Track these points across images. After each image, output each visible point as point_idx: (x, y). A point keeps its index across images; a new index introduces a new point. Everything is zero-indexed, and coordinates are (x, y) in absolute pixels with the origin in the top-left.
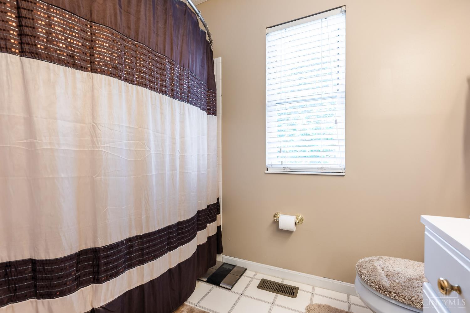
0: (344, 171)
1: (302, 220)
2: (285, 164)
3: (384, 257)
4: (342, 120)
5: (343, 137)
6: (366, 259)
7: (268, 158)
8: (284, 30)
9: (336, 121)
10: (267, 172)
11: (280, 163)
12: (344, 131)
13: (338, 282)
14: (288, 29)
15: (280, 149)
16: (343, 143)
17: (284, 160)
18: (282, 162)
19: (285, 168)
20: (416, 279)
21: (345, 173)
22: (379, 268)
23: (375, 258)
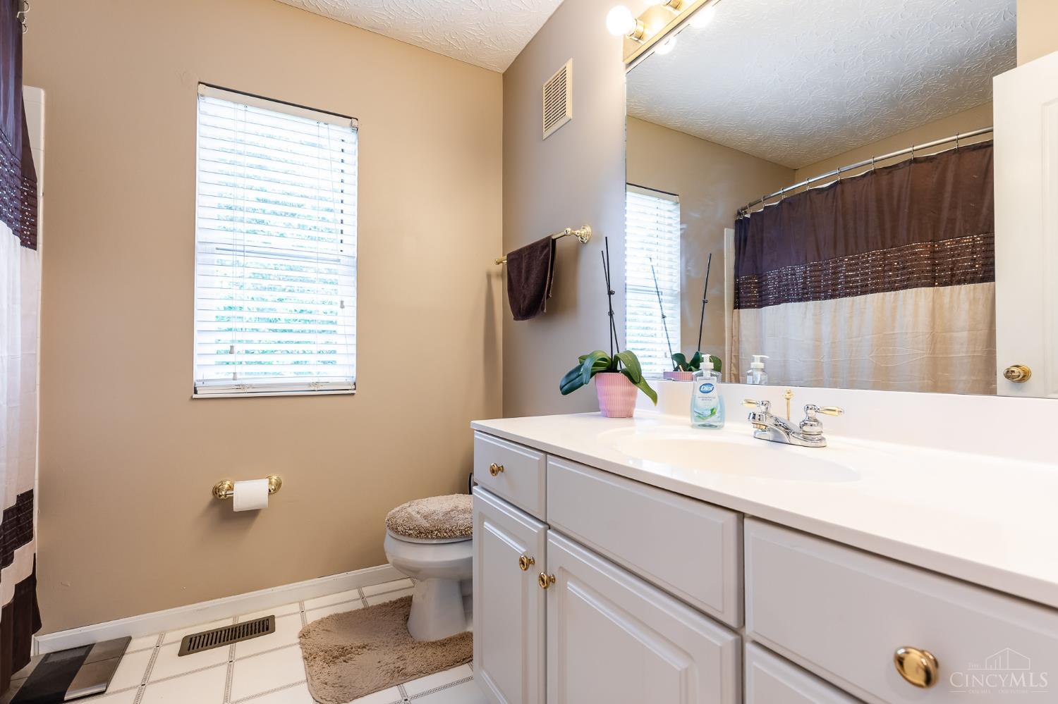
0: (353, 387)
1: (279, 485)
2: (241, 377)
3: (416, 501)
4: (351, 302)
5: (353, 330)
6: (397, 509)
7: (198, 365)
8: (241, 107)
9: (342, 302)
10: (195, 396)
11: (231, 376)
12: (353, 321)
13: (343, 575)
14: (249, 109)
15: (232, 347)
16: (353, 340)
17: (238, 369)
18: (235, 374)
19: (239, 387)
20: (452, 511)
21: (355, 389)
22: (413, 513)
23: (406, 505)
